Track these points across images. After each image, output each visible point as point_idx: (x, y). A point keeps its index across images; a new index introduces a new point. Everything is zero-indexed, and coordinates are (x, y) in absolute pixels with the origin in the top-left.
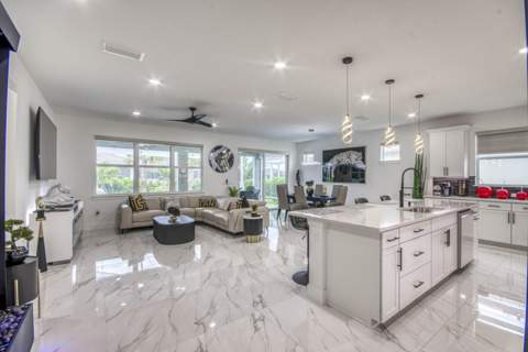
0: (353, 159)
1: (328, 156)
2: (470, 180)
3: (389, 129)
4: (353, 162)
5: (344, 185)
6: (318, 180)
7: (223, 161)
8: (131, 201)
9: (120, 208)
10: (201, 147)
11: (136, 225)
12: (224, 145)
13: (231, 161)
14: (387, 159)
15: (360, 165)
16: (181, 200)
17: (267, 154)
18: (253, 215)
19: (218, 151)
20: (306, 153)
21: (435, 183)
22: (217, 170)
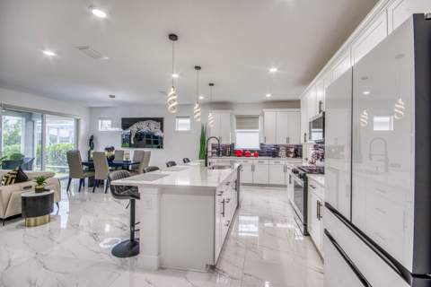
0: (153, 128)
1: (127, 123)
2: (232, 146)
3: (197, 106)
4: (153, 130)
5: (146, 150)
6: (118, 146)
14: (180, 129)
15: (158, 133)
17: (47, 115)
18: (38, 191)
20: (102, 119)
21: (213, 148)
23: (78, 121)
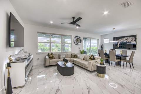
7: (78, 41)
8: (49, 55)
9: (45, 58)
10: (71, 36)
11: (51, 64)
12: (78, 36)
13: (81, 41)
16: (65, 55)
17: (91, 39)
19: (77, 38)
20: (105, 39)
22: (76, 44)
23: (98, 40)
